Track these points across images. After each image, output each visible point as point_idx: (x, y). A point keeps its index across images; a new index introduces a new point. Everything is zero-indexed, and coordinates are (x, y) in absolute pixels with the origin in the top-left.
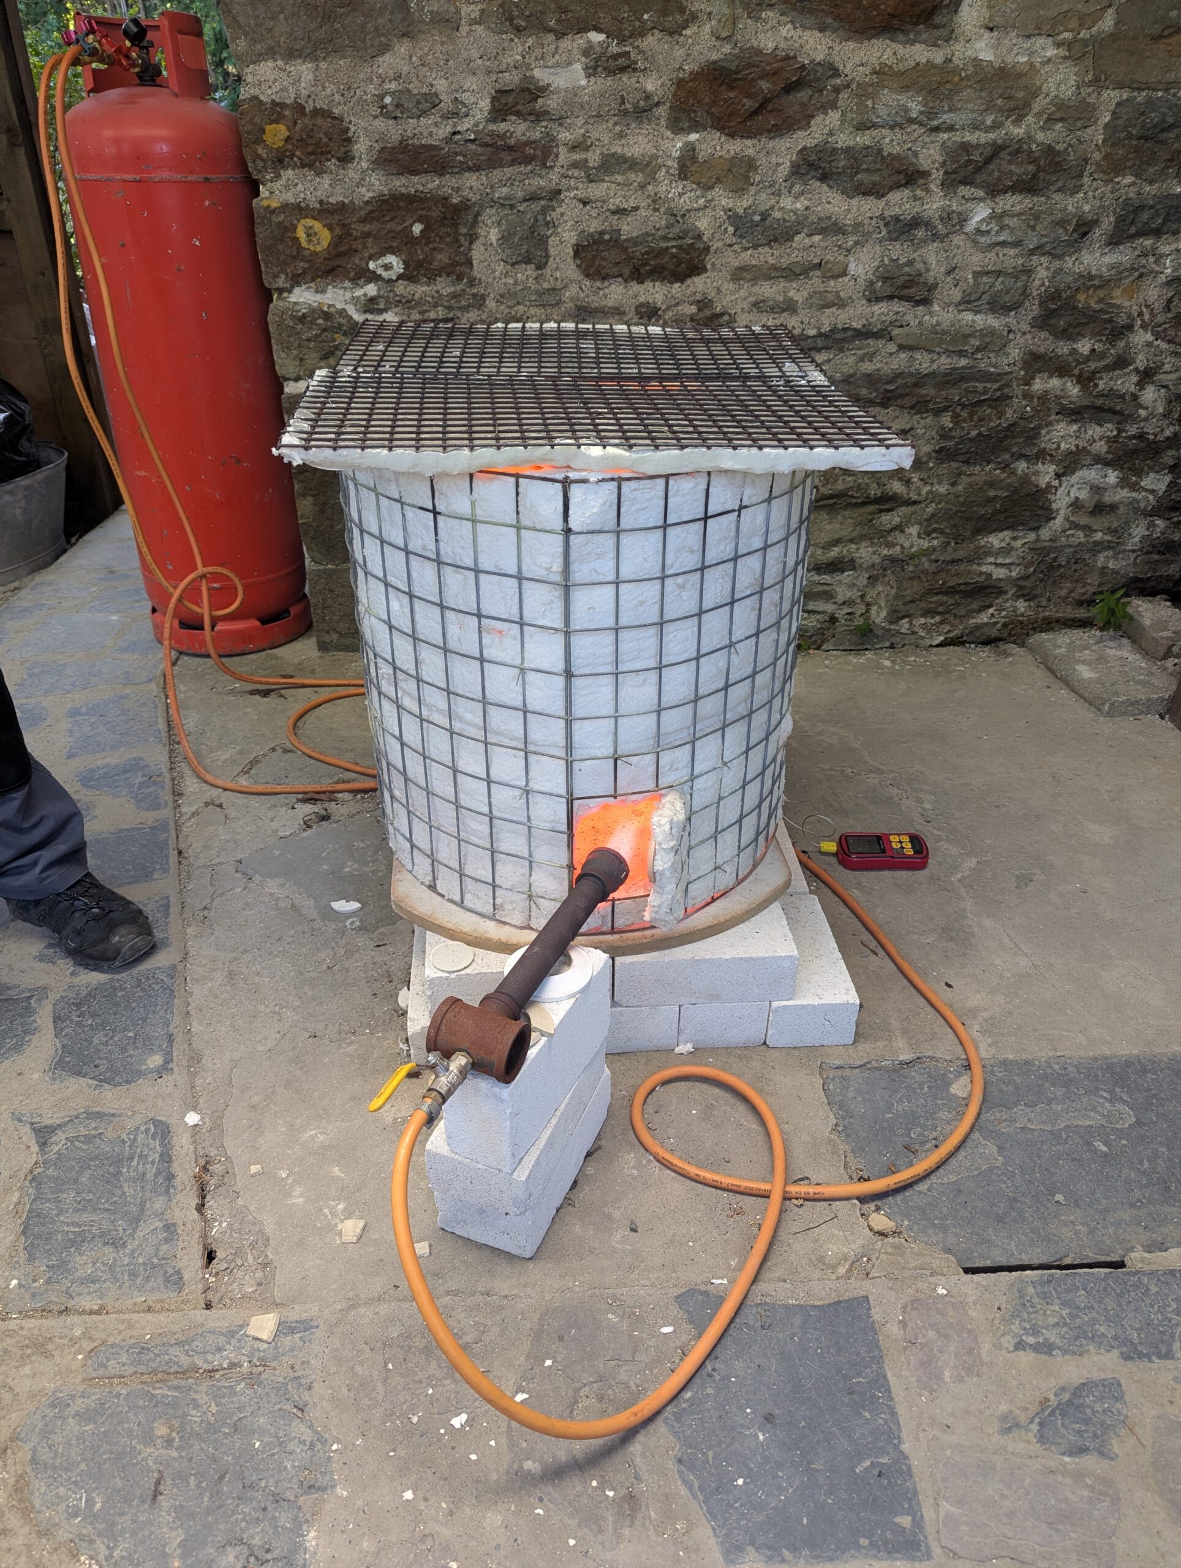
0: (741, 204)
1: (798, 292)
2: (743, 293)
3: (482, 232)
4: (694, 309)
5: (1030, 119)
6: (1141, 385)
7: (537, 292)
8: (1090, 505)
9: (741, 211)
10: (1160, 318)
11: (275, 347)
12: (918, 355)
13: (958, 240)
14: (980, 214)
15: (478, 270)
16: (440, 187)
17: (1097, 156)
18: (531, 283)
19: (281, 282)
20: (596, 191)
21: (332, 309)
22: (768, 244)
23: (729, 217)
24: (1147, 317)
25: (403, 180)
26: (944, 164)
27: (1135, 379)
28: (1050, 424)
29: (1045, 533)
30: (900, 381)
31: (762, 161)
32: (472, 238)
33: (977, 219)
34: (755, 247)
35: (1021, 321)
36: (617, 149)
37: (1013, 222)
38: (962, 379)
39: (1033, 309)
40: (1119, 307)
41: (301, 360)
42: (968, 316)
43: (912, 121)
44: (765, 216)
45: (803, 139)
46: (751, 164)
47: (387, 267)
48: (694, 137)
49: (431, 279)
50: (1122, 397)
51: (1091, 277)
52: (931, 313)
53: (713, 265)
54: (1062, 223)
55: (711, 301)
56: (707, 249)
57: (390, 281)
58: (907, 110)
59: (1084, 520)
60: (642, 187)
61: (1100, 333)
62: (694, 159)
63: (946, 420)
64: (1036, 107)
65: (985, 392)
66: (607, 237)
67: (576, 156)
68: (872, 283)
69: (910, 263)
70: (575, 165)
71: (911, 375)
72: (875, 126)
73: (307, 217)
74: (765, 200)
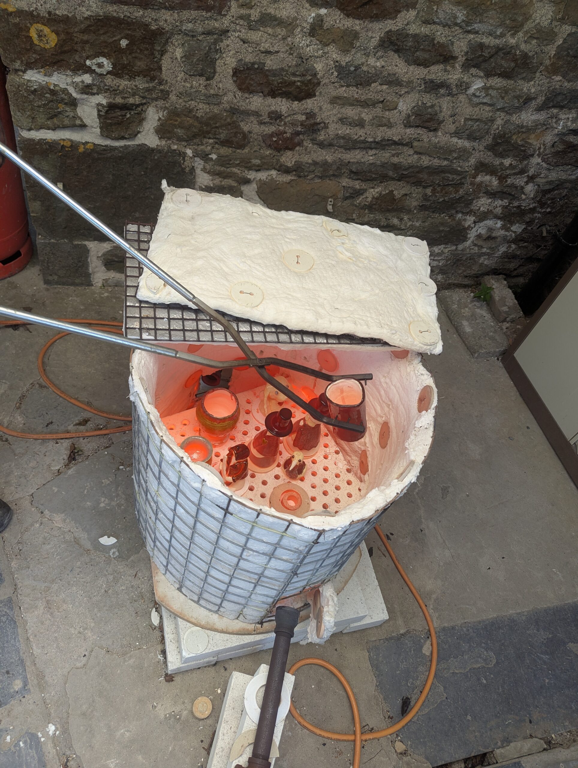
0: (345, 60)
1: (367, 115)
2: (334, 112)
3: (170, 49)
4: (304, 118)
5: (521, 34)
6: (527, 183)
7: (205, 95)
8: (485, 237)
9: (344, 64)
10: (547, 152)
11: (12, 108)
12: (423, 157)
13: (462, 98)
14: (478, 85)
15: (166, 74)
16: (143, 16)
17: (548, 62)
18: (202, 88)
19: (17, 65)
20: (254, 36)
21: (57, 88)
22: (356, 86)
23: (336, 66)
24: (542, 150)
25: (115, 7)
26: (467, 53)
27: (525, 179)
28: (479, 198)
29: (460, 247)
30: (411, 170)
31: (363, 34)
32: (163, 53)
33: (475, 87)
34: (348, 86)
35: (480, 146)
36: (271, 11)
37: (493, 93)
38: (443, 172)
39: (489, 140)
40: (531, 144)
41: (33, 118)
42: (455, 140)
43: (456, 24)
44: (357, 68)
45: (390, 25)
46: (356, 35)
47: (100, 65)
48: (323, 11)
49: (132, 77)
50: (516, 187)
51: (522, 127)
52: (436, 137)
53: (321, 93)
54: (518, 97)
55: (315, 114)
56: (319, 84)
57: (101, 75)
58: (456, 17)
59: (480, 243)
60: (284, 39)
61: (517, 156)
62: (321, 26)
63: (429, 191)
64: (526, 28)
65: (453, 180)
66: (256, 66)
67: (243, 11)
68: (409, 116)
69: (432, 106)
70: (241, 17)
71: (417, 167)
72: (434, 23)
73: (38, 22)
74: (359, 58)
